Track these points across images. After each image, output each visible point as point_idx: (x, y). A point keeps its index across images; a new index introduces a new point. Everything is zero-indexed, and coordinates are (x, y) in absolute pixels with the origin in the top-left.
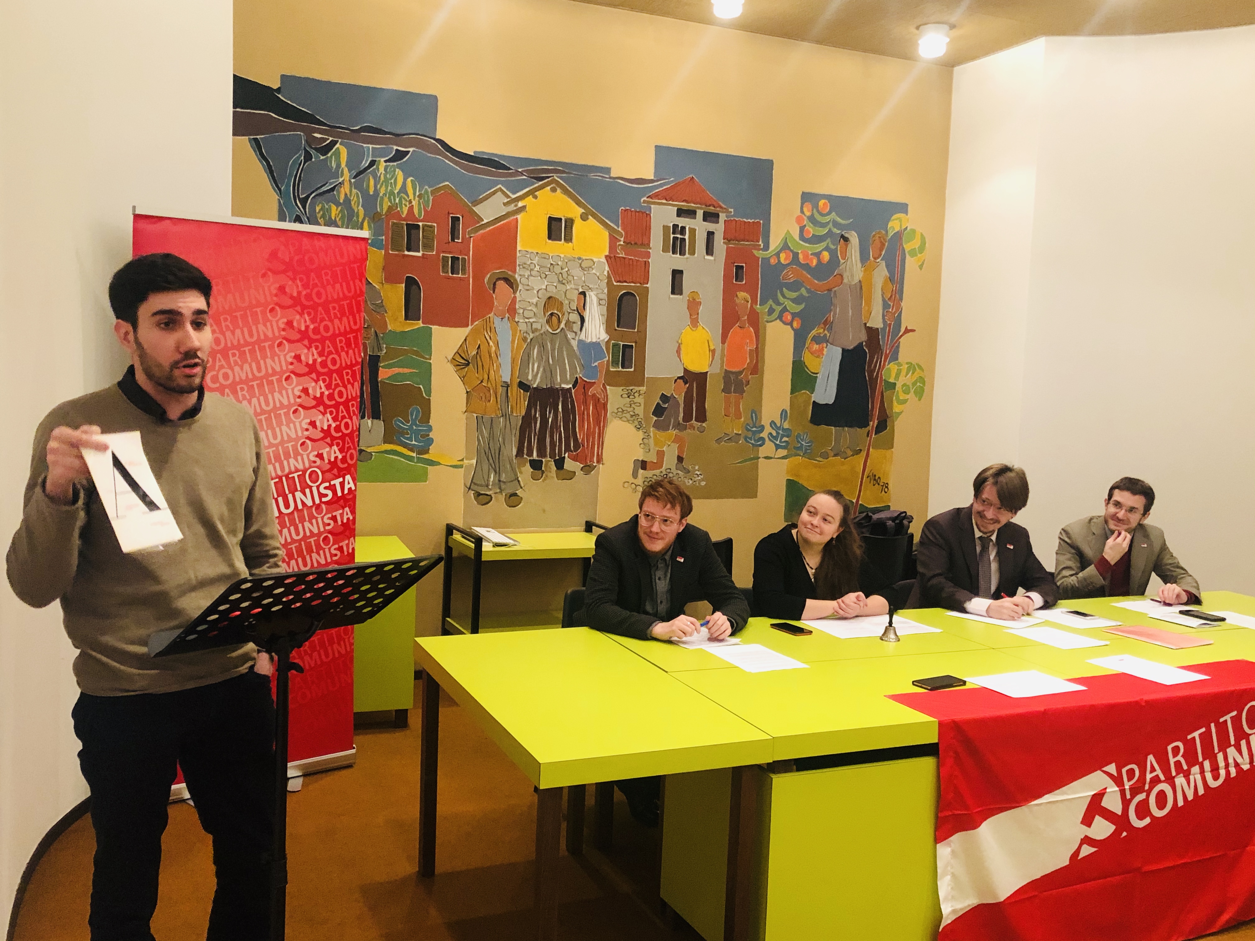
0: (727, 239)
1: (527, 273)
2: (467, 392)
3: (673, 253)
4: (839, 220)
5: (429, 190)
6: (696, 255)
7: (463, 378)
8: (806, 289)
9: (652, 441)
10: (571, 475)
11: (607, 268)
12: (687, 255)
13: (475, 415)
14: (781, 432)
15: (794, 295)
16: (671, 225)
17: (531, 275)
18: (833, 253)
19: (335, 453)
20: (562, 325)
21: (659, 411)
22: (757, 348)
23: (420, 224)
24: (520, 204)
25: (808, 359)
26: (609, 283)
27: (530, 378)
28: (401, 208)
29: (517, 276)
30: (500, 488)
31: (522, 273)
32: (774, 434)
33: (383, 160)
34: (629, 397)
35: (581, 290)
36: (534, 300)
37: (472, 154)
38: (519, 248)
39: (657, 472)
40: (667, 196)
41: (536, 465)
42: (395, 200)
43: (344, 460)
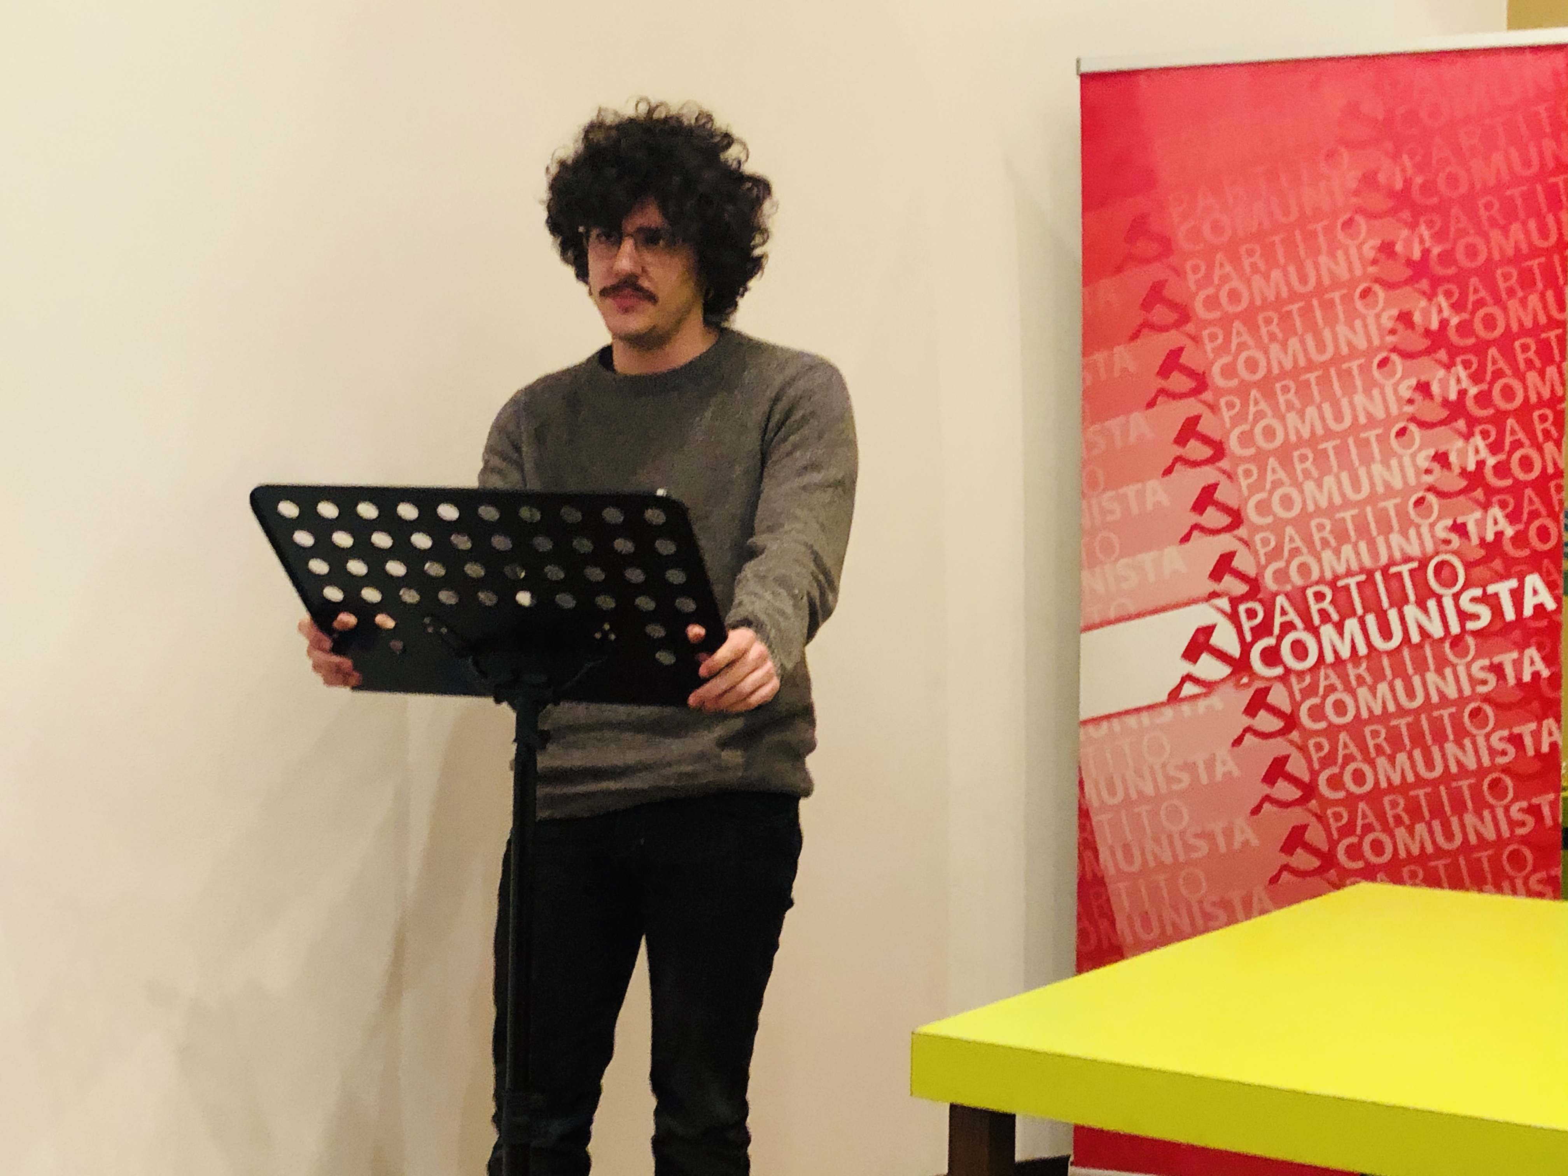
19: (1496, 523)
43: (1520, 539)
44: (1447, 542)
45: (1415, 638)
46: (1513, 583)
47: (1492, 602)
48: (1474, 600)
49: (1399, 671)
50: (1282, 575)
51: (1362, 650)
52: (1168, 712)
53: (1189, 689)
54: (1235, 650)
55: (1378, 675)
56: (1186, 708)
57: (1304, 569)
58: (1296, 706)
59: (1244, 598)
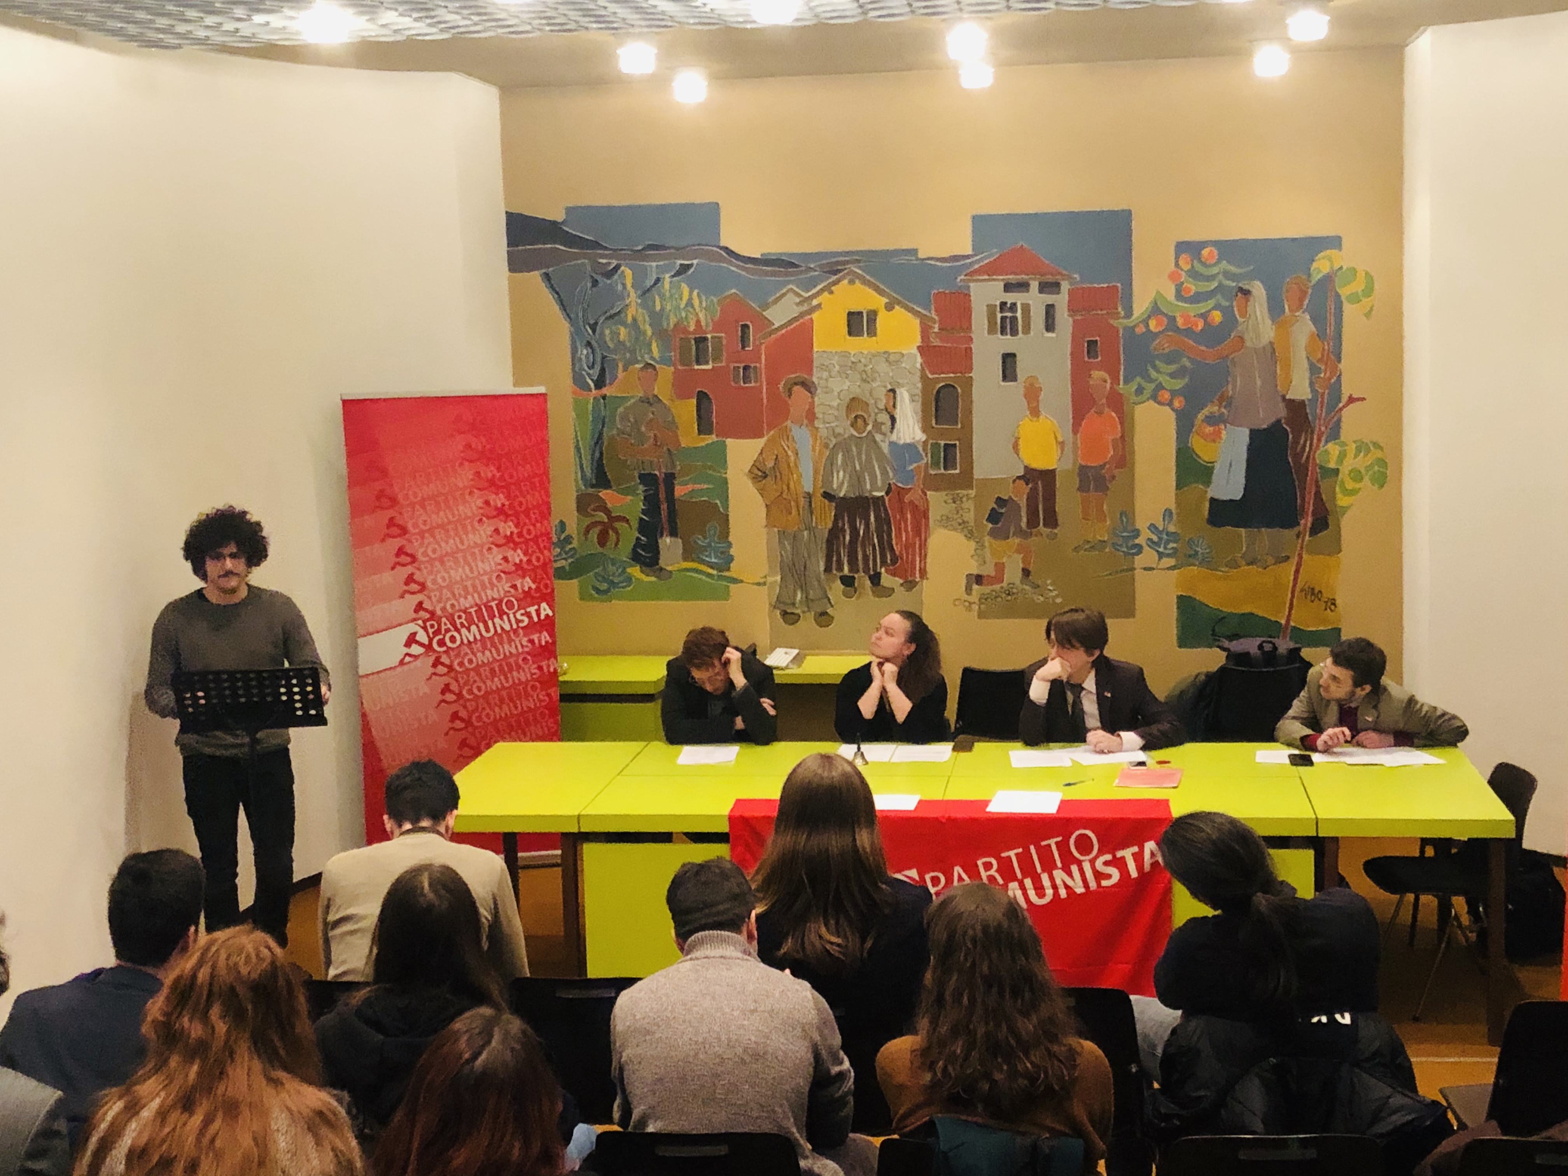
0: (1072, 310)
1: (825, 375)
2: (767, 505)
3: (1002, 334)
4: (1233, 269)
5: (715, 300)
6: (1032, 333)
7: (762, 491)
8: (1189, 358)
9: (987, 551)
10: (889, 592)
11: (919, 360)
12: (1020, 334)
13: (776, 530)
14: (1165, 537)
15: (1173, 368)
16: (998, 303)
17: (831, 377)
18: (1227, 312)
19: (528, 583)
20: (869, 428)
21: (994, 517)
22: (1122, 437)
23: (709, 336)
24: (815, 302)
25: (1197, 443)
26: (924, 377)
27: (835, 486)
28: (688, 323)
29: (815, 379)
30: (808, 607)
31: (819, 375)
32: (1155, 539)
33: (667, 276)
34: (954, 502)
35: (889, 387)
36: (835, 404)
37: (759, 256)
38: (815, 349)
39: (997, 587)
40: (991, 270)
41: (848, 582)
42: (680, 314)
43: (538, 589)
44: (509, 592)
45: (499, 631)
46: (536, 607)
47: (528, 615)
48: (522, 615)
49: (494, 645)
50: (444, 609)
51: (478, 637)
52: (399, 669)
53: (408, 659)
54: (425, 641)
55: (485, 648)
56: (406, 667)
57: (453, 606)
58: (452, 662)
59: (428, 620)
